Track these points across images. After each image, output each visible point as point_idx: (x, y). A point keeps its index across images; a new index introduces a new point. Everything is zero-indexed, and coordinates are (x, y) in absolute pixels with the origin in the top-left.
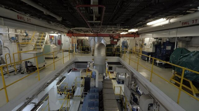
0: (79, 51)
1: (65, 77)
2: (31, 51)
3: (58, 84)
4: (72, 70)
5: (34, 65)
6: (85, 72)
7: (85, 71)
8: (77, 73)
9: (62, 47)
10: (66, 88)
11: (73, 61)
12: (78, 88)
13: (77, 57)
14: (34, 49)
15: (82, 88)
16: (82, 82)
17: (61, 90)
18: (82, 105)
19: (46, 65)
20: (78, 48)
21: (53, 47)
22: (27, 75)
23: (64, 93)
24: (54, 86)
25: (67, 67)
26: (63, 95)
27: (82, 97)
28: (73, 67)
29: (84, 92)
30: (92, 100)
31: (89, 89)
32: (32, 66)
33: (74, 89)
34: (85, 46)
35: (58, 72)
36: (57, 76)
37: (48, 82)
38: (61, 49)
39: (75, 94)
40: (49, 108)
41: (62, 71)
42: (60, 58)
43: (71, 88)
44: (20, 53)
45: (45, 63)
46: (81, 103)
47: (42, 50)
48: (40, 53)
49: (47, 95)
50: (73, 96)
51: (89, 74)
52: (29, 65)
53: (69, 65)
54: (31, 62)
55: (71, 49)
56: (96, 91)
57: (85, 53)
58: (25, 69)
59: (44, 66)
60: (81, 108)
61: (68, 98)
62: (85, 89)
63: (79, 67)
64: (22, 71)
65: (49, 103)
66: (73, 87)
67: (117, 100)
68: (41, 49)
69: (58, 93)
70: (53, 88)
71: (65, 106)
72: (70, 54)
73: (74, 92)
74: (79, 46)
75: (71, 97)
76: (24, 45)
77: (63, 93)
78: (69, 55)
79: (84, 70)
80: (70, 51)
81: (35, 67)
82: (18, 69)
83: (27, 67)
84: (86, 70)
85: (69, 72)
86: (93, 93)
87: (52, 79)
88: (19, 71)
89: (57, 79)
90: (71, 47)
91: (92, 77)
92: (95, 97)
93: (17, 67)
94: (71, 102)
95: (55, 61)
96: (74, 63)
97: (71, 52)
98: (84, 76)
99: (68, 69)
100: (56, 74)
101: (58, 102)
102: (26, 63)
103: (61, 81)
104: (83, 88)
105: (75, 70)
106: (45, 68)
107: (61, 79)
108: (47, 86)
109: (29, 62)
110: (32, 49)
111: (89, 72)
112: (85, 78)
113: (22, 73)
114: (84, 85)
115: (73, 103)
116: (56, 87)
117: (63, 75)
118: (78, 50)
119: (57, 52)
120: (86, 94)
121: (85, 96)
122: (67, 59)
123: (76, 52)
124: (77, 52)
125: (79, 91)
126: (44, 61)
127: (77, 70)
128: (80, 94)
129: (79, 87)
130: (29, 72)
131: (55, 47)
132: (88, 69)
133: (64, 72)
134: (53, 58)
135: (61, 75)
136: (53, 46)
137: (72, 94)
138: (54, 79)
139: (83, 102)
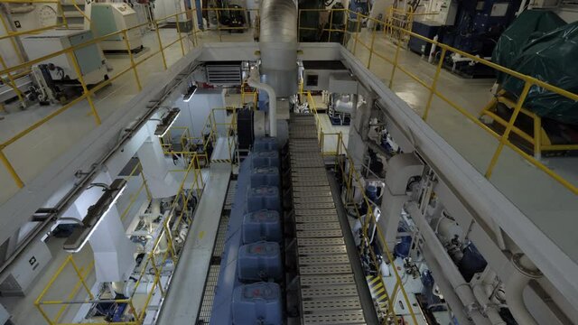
0: (211, 25)
1: (176, 111)
2: (51, 28)
3: (160, 129)
4: (194, 87)
5: (72, 78)
6: (239, 92)
7: (237, 90)
8: (213, 96)
9: (155, 11)
10: (185, 141)
11: (196, 60)
12: (220, 141)
13: (206, 45)
14: (60, 19)
15: (231, 138)
16: (230, 121)
17: (173, 147)
18: (234, 183)
19: (111, 75)
20: (205, 14)
21: (124, 13)
22: (60, 107)
23: (182, 153)
24: (149, 138)
25: (178, 80)
26: (181, 160)
27: (233, 163)
28: (199, 77)
29: (238, 151)
30: (260, 171)
31: (252, 142)
32: (66, 80)
33: (210, 143)
34: (230, 7)
35: (152, 96)
36: (152, 110)
37: (128, 128)
38: (151, 17)
39: (215, 156)
40: (149, 194)
41: (166, 93)
42: (152, 52)
43: (202, 141)
44: (17, 37)
45: (109, 70)
46: (233, 177)
47: (87, 26)
48: (82, 35)
49: (135, 160)
50: (210, 162)
51: (248, 99)
52: (55, 76)
53: (184, 74)
54: (59, 69)
55: (184, 18)
56: (270, 148)
57: (230, 31)
58: (49, 92)
59: (106, 78)
60: (233, 190)
61: (196, 167)
62: (239, 140)
63: (216, 77)
64: (42, 98)
65: (145, 182)
66: (206, 137)
67: (328, 168)
68: (81, 19)
69: (167, 155)
70: (148, 143)
71: (189, 186)
72: (183, 34)
73: (210, 150)
74: (209, 8)
75: (203, 163)
76: (20, 9)
77: (179, 155)
78: (181, 39)
79: (234, 87)
80: (182, 24)
81: (76, 81)
82: (27, 93)
83: (52, 84)
84: (239, 87)
85: (187, 96)
86: (262, 154)
87: (140, 116)
88: (32, 98)
89: (156, 116)
90: (183, 9)
91: (258, 109)
92: (270, 162)
93: (22, 84)
94: (205, 175)
95: (136, 61)
96: (201, 68)
97: (185, 28)
98: (235, 106)
99: (185, 85)
100: (146, 101)
101: (169, 178)
102: (46, 70)
103: (166, 122)
104: (233, 141)
105: (206, 88)
106: (110, 85)
107: (165, 116)
108: (129, 138)
109: (52, 68)
110: (53, 22)
111: (249, 94)
112: (237, 110)
113: (44, 104)
114: (236, 132)
115: (211, 179)
116: (155, 139)
117: (170, 103)
118: (208, 20)
119: (138, 31)
120: (246, 154)
121: (242, 160)
122: (173, 52)
123: (201, 27)
124: (206, 28)
125: (224, 147)
126: (103, 62)
127: (212, 87)
128: (227, 156)
129: (224, 136)
130: (63, 99)
131: (129, 11)
132: (246, 85)
133: (172, 95)
134: (126, 52)
135: (164, 104)
136: (121, 9)
137: (206, 155)
138: (147, 117)
139: (236, 176)
